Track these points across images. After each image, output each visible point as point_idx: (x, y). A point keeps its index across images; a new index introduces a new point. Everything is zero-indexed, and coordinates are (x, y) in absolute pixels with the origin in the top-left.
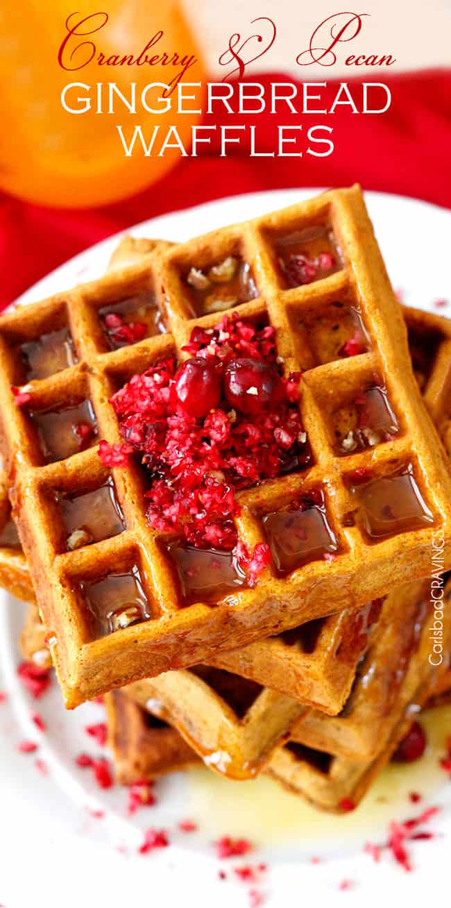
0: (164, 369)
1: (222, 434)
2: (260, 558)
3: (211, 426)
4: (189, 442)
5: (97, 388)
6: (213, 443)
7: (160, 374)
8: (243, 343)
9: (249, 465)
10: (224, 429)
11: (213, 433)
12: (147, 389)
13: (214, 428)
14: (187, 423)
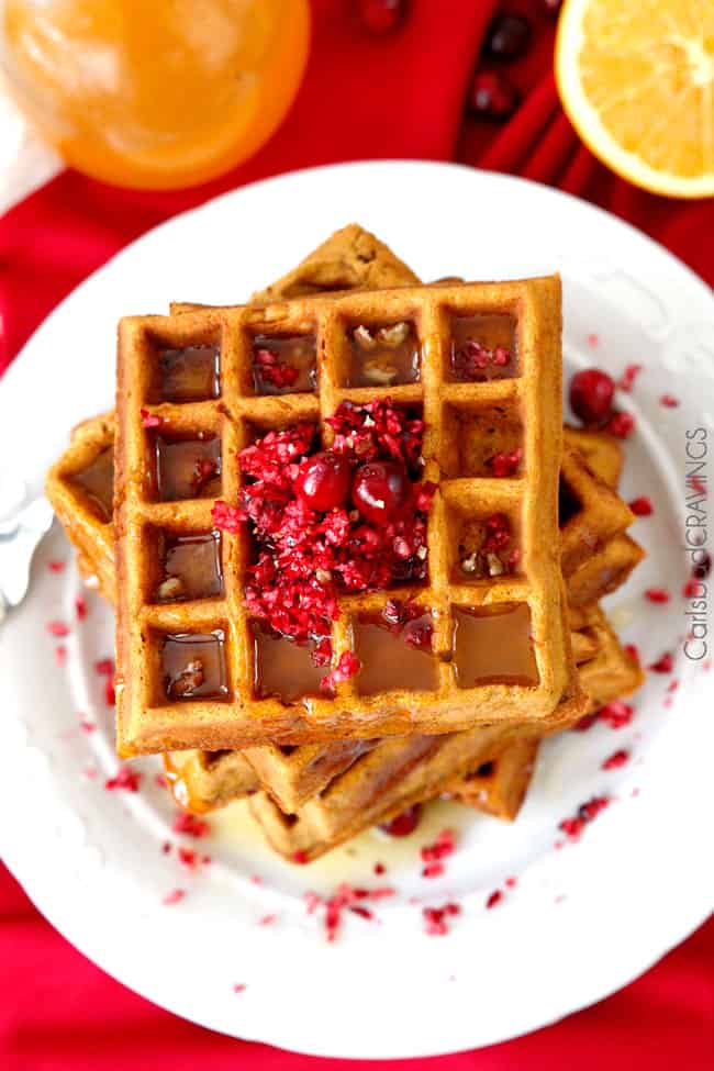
0: (301, 438)
1: (339, 536)
2: (345, 669)
3: (329, 526)
4: (303, 536)
5: (230, 437)
6: (327, 543)
7: (295, 446)
8: (387, 438)
9: (358, 576)
10: (342, 532)
11: (330, 533)
12: (278, 458)
13: (331, 528)
14: (306, 517)
